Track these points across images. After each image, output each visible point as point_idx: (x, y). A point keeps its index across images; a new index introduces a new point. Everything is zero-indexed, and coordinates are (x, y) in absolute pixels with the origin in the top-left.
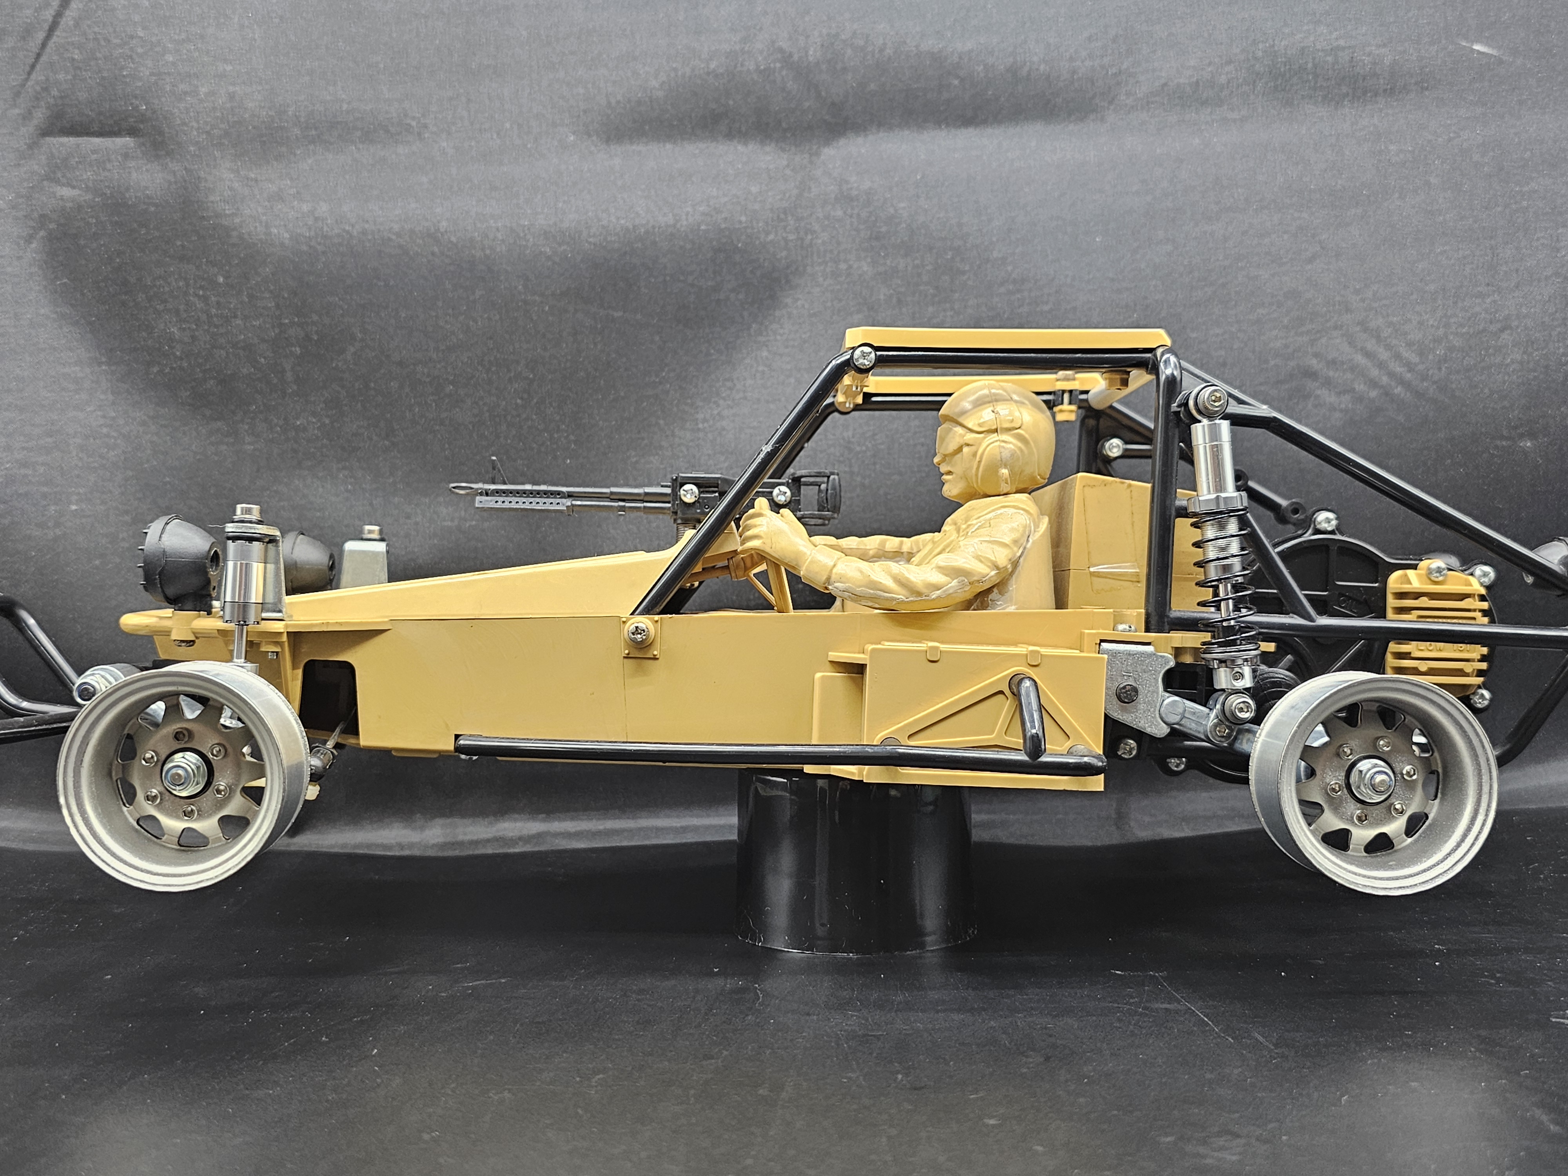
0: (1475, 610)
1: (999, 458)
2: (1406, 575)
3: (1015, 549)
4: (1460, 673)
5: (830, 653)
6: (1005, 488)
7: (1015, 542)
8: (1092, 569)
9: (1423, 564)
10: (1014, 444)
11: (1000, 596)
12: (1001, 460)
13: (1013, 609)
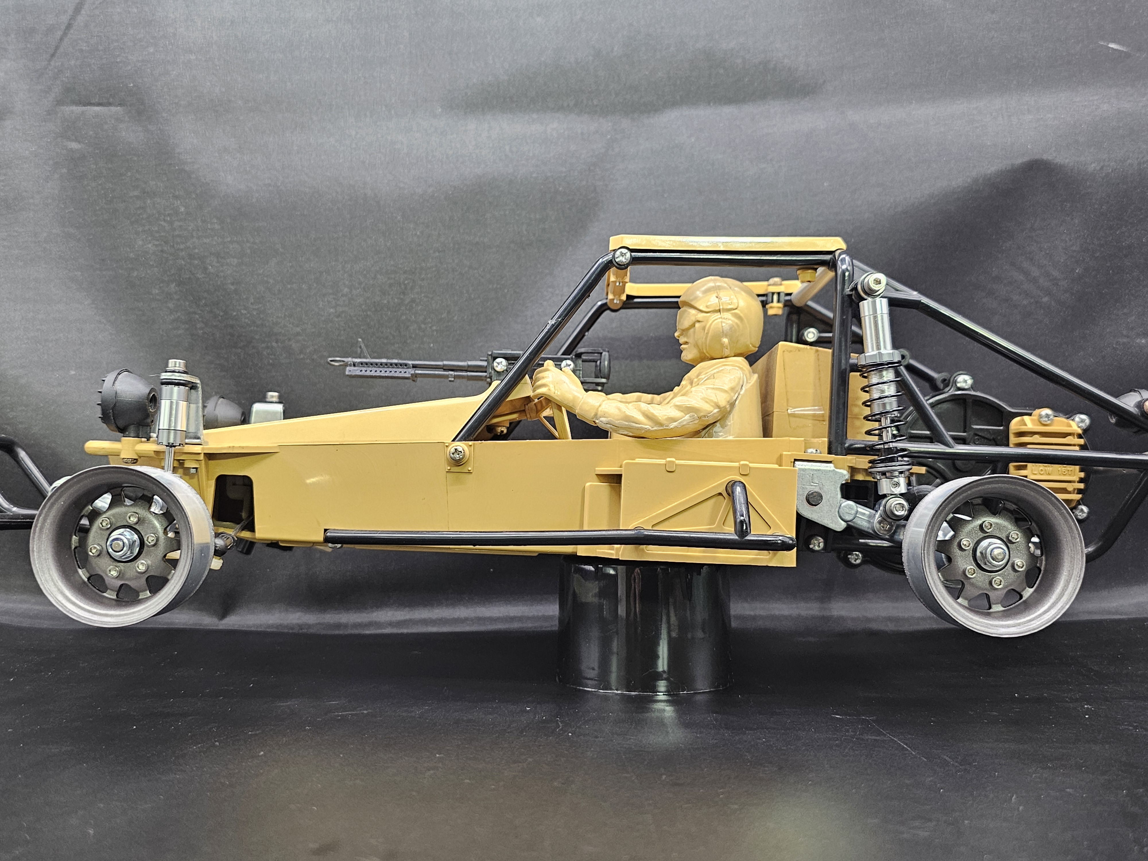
0: (1074, 445)
1: (722, 331)
2: (1023, 420)
3: (732, 394)
4: (1064, 491)
5: (596, 469)
6: (727, 352)
7: (732, 389)
8: (789, 411)
9: (1037, 412)
10: (732, 321)
11: (722, 429)
12: (723, 332)
13: (730, 438)
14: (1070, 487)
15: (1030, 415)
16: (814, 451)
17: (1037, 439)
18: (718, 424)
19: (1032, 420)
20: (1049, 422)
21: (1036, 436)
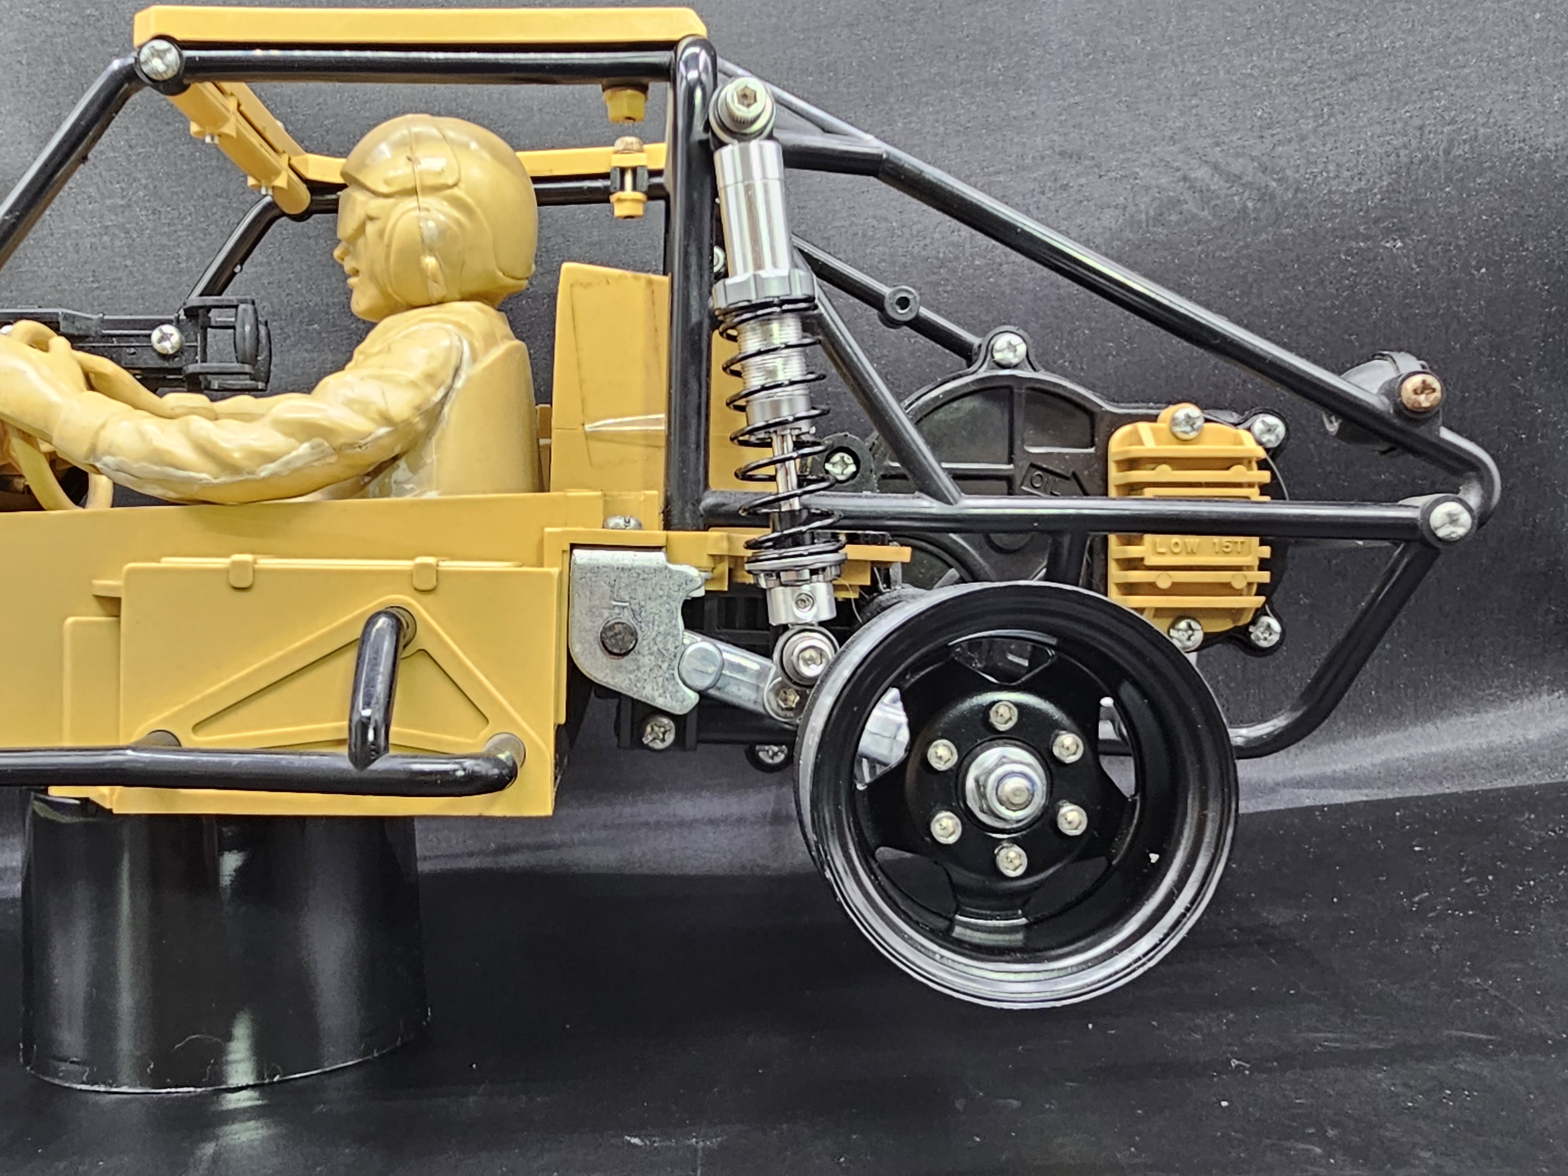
0: (1250, 485)
1: (419, 239)
2: (1136, 432)
3: (429, 389)
4: (1227, 589)
5: (95, 581)
6: (437, 291)
7: (430, 377)
8: (588, 427)
9: (1166, 413)
10: (444, 214)
11: (411, 475)
12: (423, 241)
13: (432, 495)
14: (1238, 580)
15: (1153, 419)
16: (621, 522)
17: (1165, 473)
18: (402, 464)
19: (1155, 432)
20: (1193, 435)
21: (1165, 468)
